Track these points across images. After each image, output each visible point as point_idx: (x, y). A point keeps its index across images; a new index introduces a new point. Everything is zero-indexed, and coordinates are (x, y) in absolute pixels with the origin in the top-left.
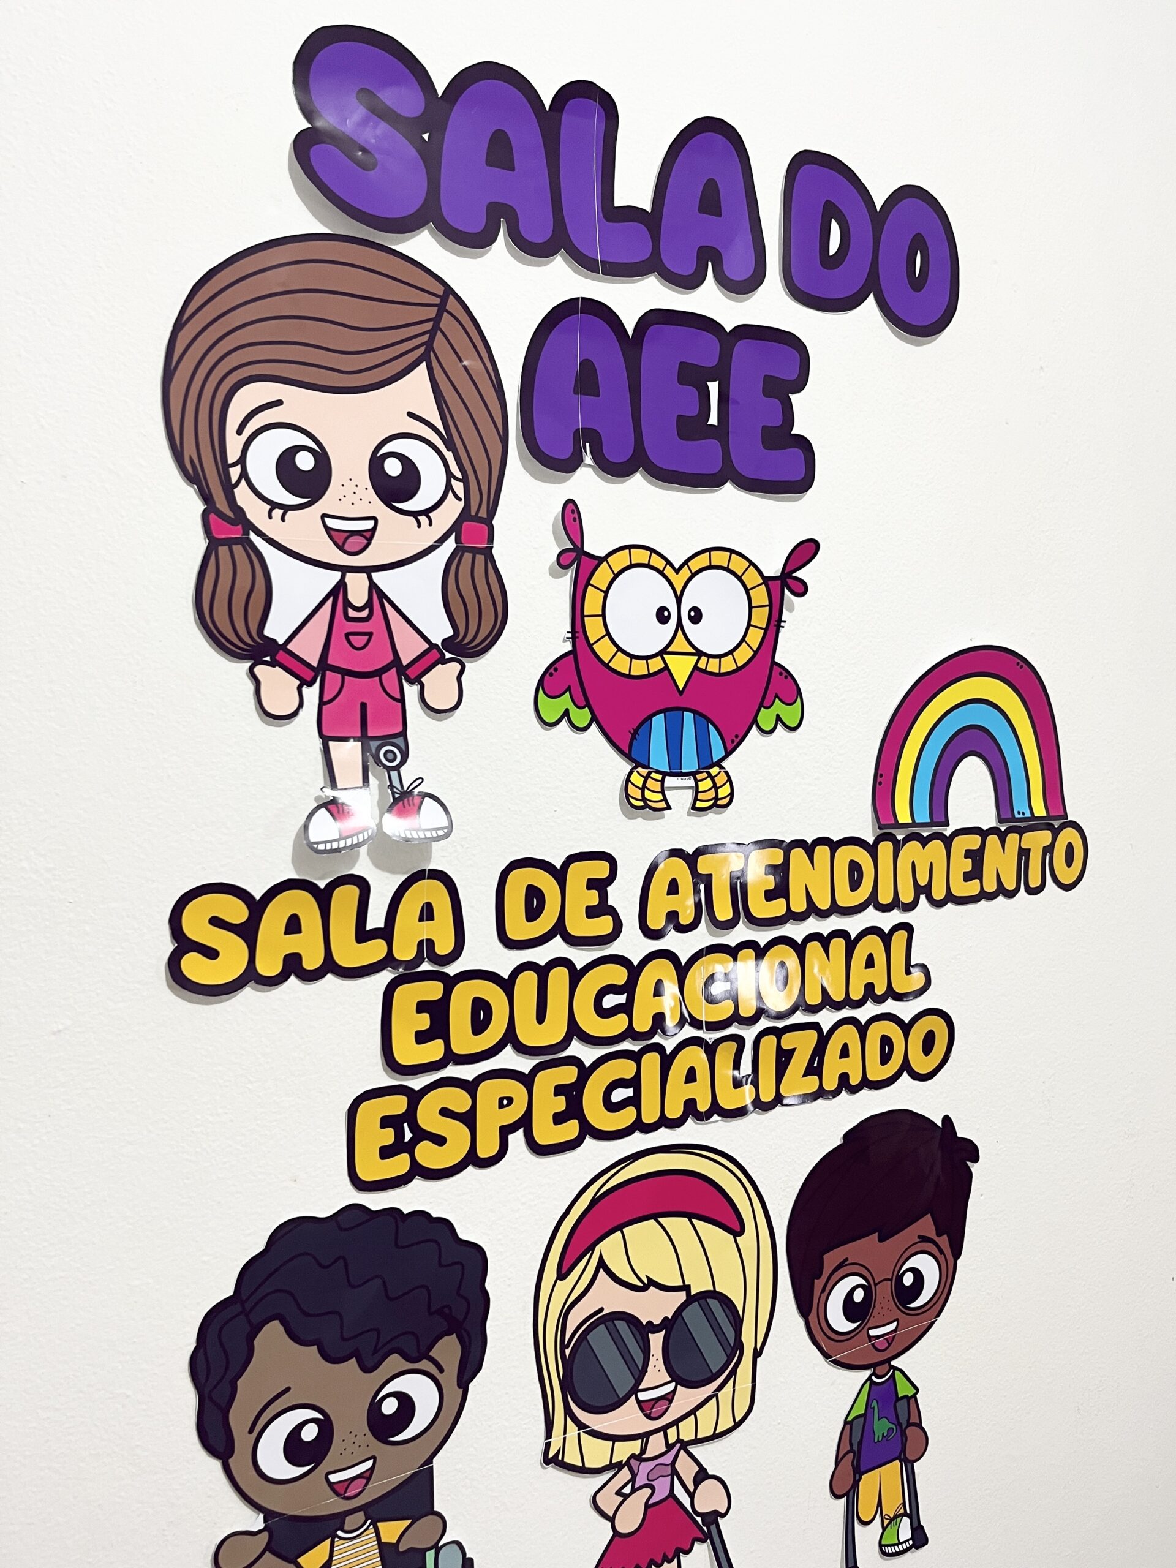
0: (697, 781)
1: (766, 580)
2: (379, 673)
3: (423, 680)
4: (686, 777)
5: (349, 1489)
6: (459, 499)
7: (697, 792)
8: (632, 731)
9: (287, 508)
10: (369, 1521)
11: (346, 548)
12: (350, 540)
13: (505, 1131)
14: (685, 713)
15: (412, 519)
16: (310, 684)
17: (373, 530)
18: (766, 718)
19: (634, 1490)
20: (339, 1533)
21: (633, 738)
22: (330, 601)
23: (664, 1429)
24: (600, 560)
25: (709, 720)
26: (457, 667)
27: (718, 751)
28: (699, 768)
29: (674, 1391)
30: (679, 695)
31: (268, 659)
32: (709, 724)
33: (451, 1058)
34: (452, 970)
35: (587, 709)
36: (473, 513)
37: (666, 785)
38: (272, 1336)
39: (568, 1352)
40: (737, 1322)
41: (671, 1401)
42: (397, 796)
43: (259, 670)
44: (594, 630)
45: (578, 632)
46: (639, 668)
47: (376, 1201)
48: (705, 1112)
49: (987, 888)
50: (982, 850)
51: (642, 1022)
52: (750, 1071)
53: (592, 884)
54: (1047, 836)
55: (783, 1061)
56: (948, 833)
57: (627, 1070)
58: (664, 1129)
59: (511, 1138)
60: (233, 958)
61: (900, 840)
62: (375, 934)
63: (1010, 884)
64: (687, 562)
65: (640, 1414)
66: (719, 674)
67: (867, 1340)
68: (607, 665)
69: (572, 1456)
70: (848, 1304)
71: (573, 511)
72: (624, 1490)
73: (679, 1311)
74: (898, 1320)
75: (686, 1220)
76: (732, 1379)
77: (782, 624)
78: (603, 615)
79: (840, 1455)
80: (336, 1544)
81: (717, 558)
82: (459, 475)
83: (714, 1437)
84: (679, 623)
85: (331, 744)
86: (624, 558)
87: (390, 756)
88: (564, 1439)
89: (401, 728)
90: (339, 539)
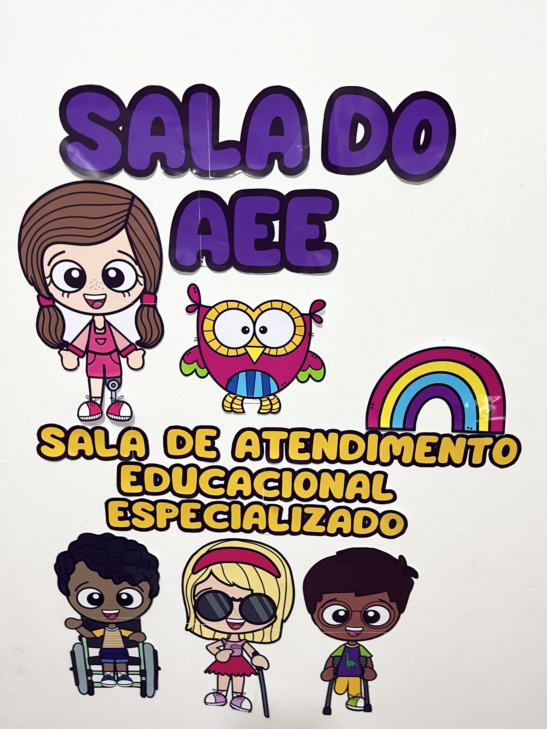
0: (261, 401)
1: (302, 315)
2: (110, 353)
3: (128, 356)
4: (256, 399)
5: (110, 616)
6: (142, 285)
7: (261, 406)
8: (228, 379)
9: (69, 292)
10: (117, 628)
11: (94, 306)
12: (96, 303)
13: (169, 521)
14: (257, 372)
15: (121, 294)
16: (82, 357)
17: (105, 299)
18: (303, 376)
19: (224, 649)
20: (107, 628)
21: (229, 381)
22: (88, 327)
23: (239, 634)
24: (211, 308)
25: (270, 376)
26: (142, 352)
27: (274, 388)
28: (263, 396)
29: (244, 623)
30: (253, 365)
31: (65, 348)
32: (270, 377)
33: (144, 492)
34: (145, 463)
35: (205, 369)
36: (148, 291)
37: (244, 402)
38: (81, 566)
39: (196, 598)
40: (275, 608)
41: (242, 626)
42: (113, 401)
43: (62, 352)
44: (209, 336)
45: (200, 338)
46: (232, 353)
48: (262, 530)
49: (440, 461)
50: (439, 443)
51: (232, 491)
52: (287, 518)
53: (208, 438)
54: (489, 441)
55: (305, 518)
56: (415, 433)
57: (226, 509)
58: (241, 532)
59: (171, 523)
60: (59, 449)
61: (383, 434)
62: (113, 446)
63: (458, 460)
64: (258, 307)
65: (228, 626)
66: (277, 356)
67: (345, 631)
68: (216, 351)
69: (197, 630)
70: (335, 616)
71: (194, 289)
72: (220, 648)
73: (248, 597)
74: (363, 627)
75: (252, 567)
76: (271, 627)
77: (312, 334)
78: (214, 330)
79: (327, 667)
80: (106, 631)
81: (275, 305)
82: (141, 275)
83: (261, 643)
84: (254, 334)
85: (91, 379)
86: (224, 306)
87: (113, 385)
88: (194, 625)
89: (119, 374)
90: (91, 303)
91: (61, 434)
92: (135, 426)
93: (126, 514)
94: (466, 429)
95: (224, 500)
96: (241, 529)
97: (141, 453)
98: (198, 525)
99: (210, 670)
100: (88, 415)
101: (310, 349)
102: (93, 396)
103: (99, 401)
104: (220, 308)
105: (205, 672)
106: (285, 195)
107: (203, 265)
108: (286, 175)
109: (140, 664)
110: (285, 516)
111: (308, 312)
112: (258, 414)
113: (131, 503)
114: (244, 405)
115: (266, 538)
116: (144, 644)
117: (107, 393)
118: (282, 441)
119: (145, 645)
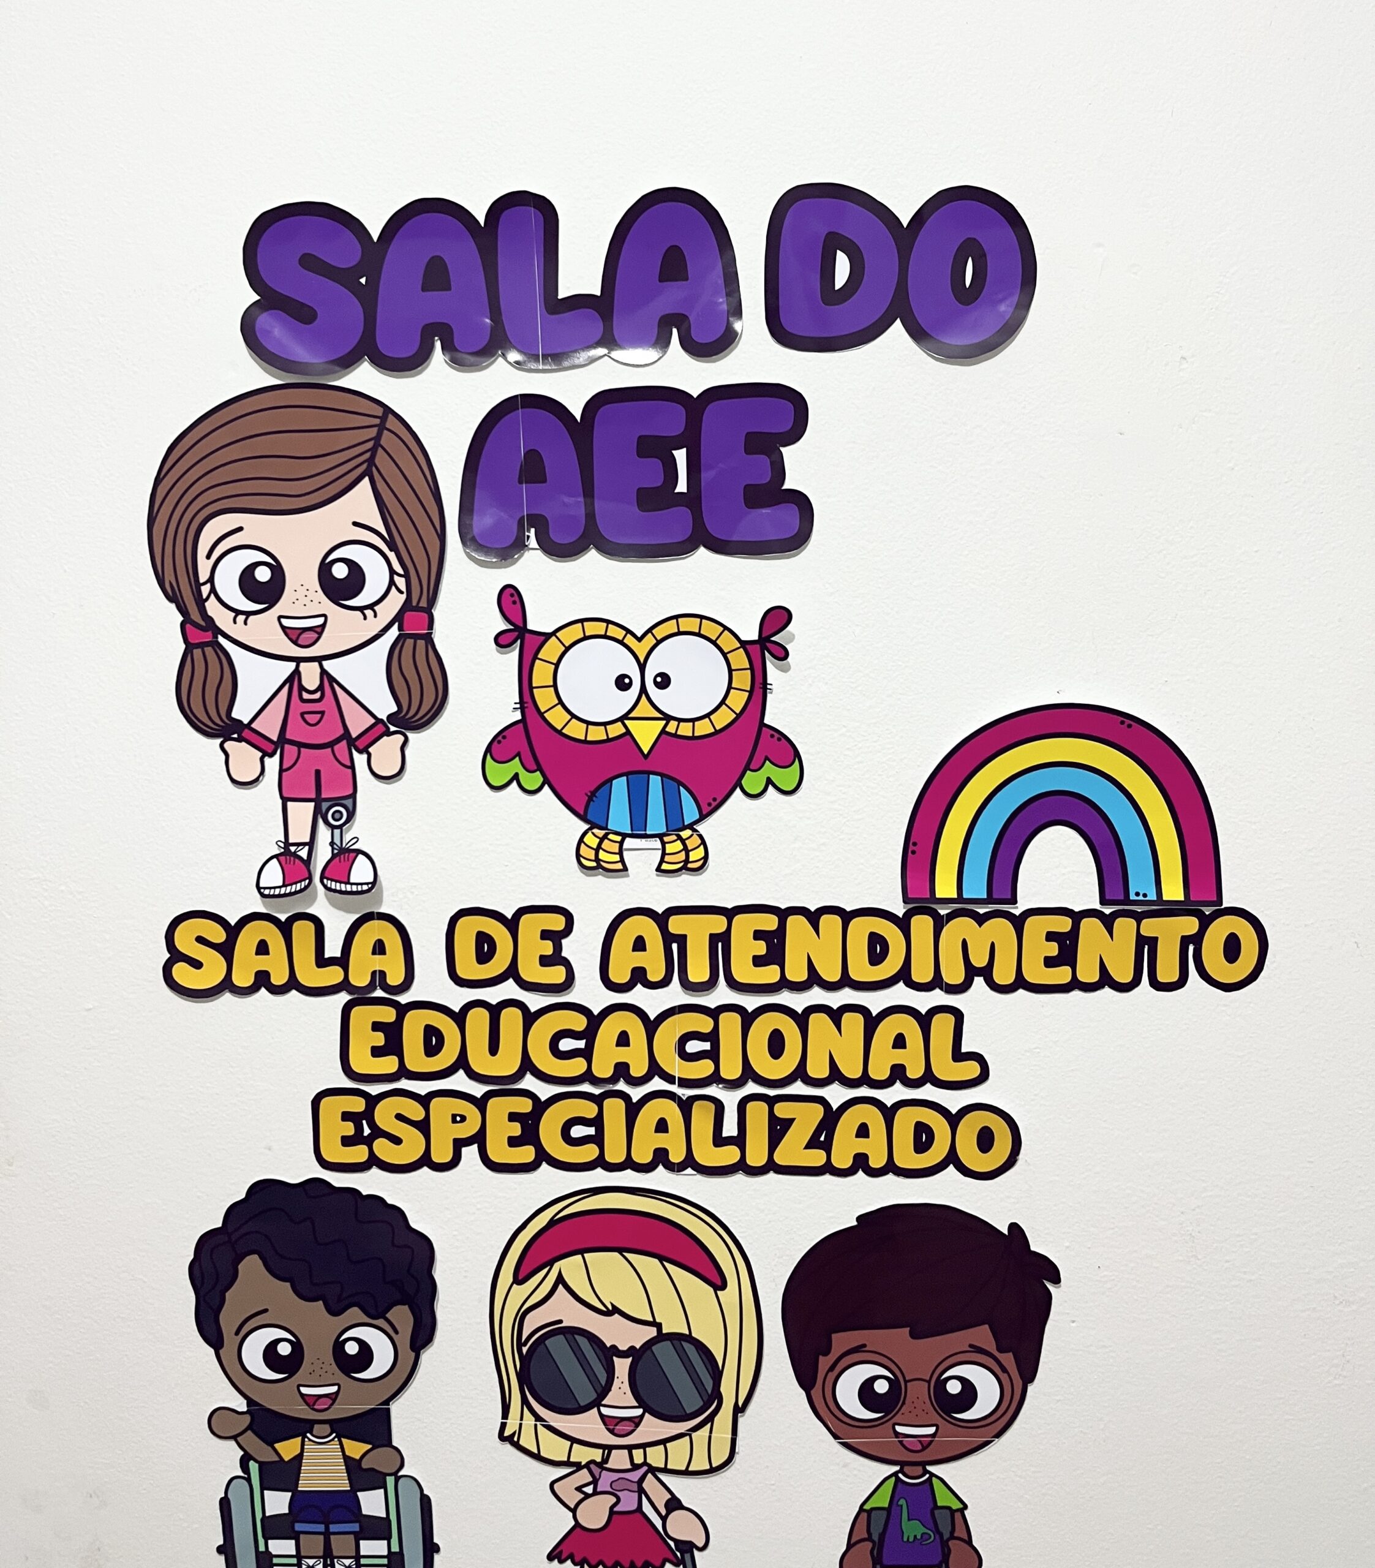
0: (663, 844)
1: (744, 644)
2: (331, 745)
3: (370, 750)
4: (651, 839)
5: (317, 1403)
6: (401, 592)
7: (664, 854)
8: (589, 794)
9: (248, 614)
10: (334, 1435)
11: (300, 642)
12: (304, 636)
13: (459, 1144)
14: (651, 776)
15: (358, 613)
16: (271, 755)
17: (323, 626)
18: (753, 781)
19: (595, 1493)
20: (308, 1435)
21: (590, 800)
22: (286, 688)
23: (630, 1448)
24: (547, 636)
25: (680, 783)
26: (401, 738)
27: (690, 812)
28: (667, 830)
29: (642, 1417)
30: (643, 759)
31: (235, 736)
32: (681, 788)
33: (404, 1072)
34: (403, 999)
35: (538, 773)
36: (414, 603)
37: (625, 846)
38: (251, 1267)
39: (525, 1350)
40: (717, 1374)
41: (637, 1425)
42: (336, 851)
43: (228, 745)
44: (544, 699)
45: (527, 703)
46: (596, 734)
47: (339, 1180)
48: (678, 1164)
49: (1082, 977)
50: (1074, 934)
51: (603, 1068)
52: (735, 1133)
53: (546, 935)
54: (1190, 925)
55: (778, 1129)
56: (1017, 912)
57: (589, 1110)
58: (629, 1172)
59: (464, 1150)
60: (214, 970)
61: (943, 915)
62: (332, 961)
63: (1124, 975)
64: (650, 630)
65: (603, 1427)
66: (693, 738)
67: (893, 1436)
68: (560, 732)
69: (528, 1442)
70: (866, 1392)
71: (512, 595)
72: (585, 1489)
73: (649, 1344)
74: (937, 1426)
75: (656, 1261)
76: (709, 1425)
77: (769, 687)
78: (555, 685)
79: (852, 1541)
80: (306, 1443)
81: (686, 624)
82: (401, 571)
83: (686, 1473)
84: (643, 690)
85: (290, 804)
86: (576, 632)
87: (337, 816)
88: (521, 1425)
89: (351, 792)
90: (294, 636)
91: (218, 935)
92: (384, 909)
93: (359, 1129)
94: (1133, 897)
95: (586, 1088)
96: (629, 1164)
97: (395, 978)
98: (527, 1154)
99: (561, 1552)
100: (281, 884)
101: (766, 721)
102: (291, 841)
103: (304, 853)
104: (568, 636)
105: (550, 1557)
106: (695, 396)
107: (530, 547)
108: (695, 357)
109: (388, 1538)
110: (730, 1129)
111: (755, 637)
112: (657, 875)
113: (372, 1101)
114: (625, 854)
115: (687, 1184)
116: (397, 1479)
117: (324, 833)
118: (714, 939)
119: (401, 1482)
